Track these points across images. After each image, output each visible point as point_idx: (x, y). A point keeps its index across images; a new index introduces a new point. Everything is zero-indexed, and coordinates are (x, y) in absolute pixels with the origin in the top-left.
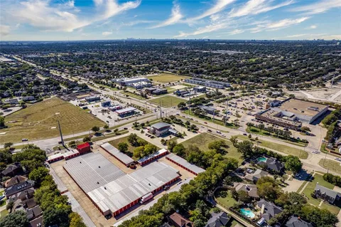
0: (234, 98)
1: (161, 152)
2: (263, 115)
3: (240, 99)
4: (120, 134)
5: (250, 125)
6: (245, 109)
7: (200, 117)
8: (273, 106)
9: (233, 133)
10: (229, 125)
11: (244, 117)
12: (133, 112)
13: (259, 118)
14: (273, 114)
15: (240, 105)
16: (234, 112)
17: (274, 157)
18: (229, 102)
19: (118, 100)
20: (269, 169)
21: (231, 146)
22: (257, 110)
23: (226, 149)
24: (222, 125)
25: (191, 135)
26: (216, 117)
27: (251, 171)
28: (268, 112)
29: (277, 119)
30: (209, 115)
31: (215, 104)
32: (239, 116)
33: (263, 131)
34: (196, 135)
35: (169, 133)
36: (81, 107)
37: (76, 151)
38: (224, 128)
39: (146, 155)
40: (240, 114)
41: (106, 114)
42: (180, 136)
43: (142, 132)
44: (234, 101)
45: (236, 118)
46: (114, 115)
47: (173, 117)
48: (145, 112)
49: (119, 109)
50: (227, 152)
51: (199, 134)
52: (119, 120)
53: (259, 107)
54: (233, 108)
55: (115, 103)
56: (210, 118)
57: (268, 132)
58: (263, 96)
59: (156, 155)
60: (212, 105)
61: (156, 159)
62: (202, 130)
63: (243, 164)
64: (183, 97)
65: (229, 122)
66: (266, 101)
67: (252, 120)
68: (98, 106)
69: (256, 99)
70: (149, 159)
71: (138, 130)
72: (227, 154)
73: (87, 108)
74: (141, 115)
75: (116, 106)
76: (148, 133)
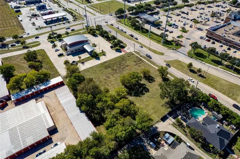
0: (187, 6)
1: (54, 81)
2: (218, 33)
3: (194, 8)
4: (27, 48)
5: (195, 46)
6: (197, 22)
7: (135, 29)
8: (235, 20)
9: (171, 55)
10: (167, 43)
11: (192, 33)
13: (212, 35)
14: (233, 31)
15: (194, 15)
16: (180, 25)
17: (218, 112)
18: (177, 11)
21: (159, 80)
22: (212, 24)
23: (148, 85)
24: (159, 42)
25: (112, 55)
26: (154, 30)
27: (172, 139)
28: (227, 28)
30: (147, 27)
31: (161, 12)
32: (184, 30)
33: (212, 57)
34: (119, 54)
35: (84, 51)
38: (159, 47)
39: (30, 86)
40: (187, 28)
42: (95, 56)
43: (55, 46)
44: (185, 9)
45: (180, 33)
47: (99, 28)
48: (76, 19)
50: (148, 90)
51: (123, 53)
52: (41, 28)
53: (215, 19)
54: (181, 19)
56: (147, 31)
57: (220, 60)
58: (224, 5)
59: (42, 87)
60: (157, 13)
62: (130, 48)
63: (164, 119)
65: (169, 38)
66: (228, 11)
67: (201, 38)
68: (33, 9)
69: (215, 9)
70: (30, 93)
71: (52, 42)
72: (147, 94)
73: (19, 11)
74: (69, 22)
75: (50, 11)
76: (60, 49)
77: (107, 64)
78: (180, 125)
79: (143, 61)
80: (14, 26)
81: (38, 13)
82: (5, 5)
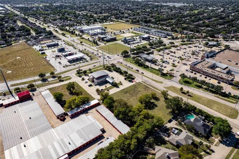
0: (174, 46)
1: (93, 103)
2: (197, 66)
3: (178, 48)
4: (63, 81)
5: (183, 76)
6: (182, 59)
7: (139, 66)
8: (208, 57)
9: (168, 83)
10: (164, 75)
11: (180, 67)
12: (81, 59)
13: (193, 69)
14: (207, 65)
15: (180, 53)
16: (171, 61)
17: (202, 116)
18: (167, 51)
19: (73, 46)
20: (195, 130)
21: (162, 99)
22: (193, 60)
23: (156, 103)
24: (158, 74)
25: (126, 84)
26: (153, 66)
27: (176, 131)
28: (203, 63)
29: (210, 71)
30: (147, 64)
31: (156, 52)
32: (174, 65)
33: (195, 83)
34: (131, 84)
35: (107, 82)
36: (40, 52)
37: (17, 99)
38: (159, 78)
39: (78, 106)
40: (176, 63)
41: (58, 60)
42: (115, 85)
43: (83, 79)
44: (173, 49)
45: (172, 68)
46: (64, 61)
47: (113, 65)
48: (91, 59)
49: (70, 55)
50: (156, 106)
51: (134, 83)
52: (67, 66)
53: (195, 57)
54: (171, 57)
55: (70, 49)
56: (148, 67)
57: (201, 85)
58: (200, 46)
59: (87, 107)
60: (152, 53)
61: (85, 111)
62: (138, 79)
63: (170, 121)
64: (129, 44)
65: (165, 72)
66: (203, 51)
67: (187, 70)
68: (55, 51)
69: (194, 49)
70: (79, 110)
71: (80, 76)
72: (156, 108)
73: (44, 53)
74: (87, 61)
75: (69, 53)
76: (88, 81)
77: (125, 90)
78: (180, 124)
79: (149, 88)
80: (45, 65)
81: (60, 54)
82: (30, 48)
